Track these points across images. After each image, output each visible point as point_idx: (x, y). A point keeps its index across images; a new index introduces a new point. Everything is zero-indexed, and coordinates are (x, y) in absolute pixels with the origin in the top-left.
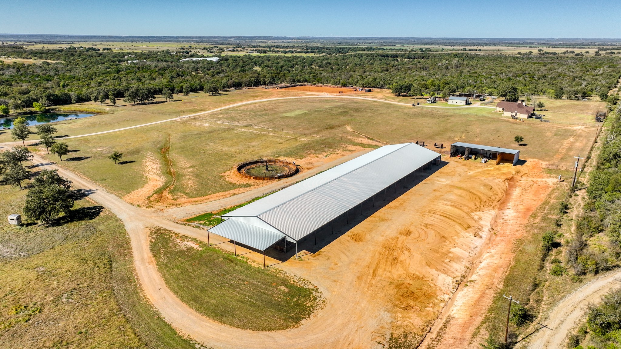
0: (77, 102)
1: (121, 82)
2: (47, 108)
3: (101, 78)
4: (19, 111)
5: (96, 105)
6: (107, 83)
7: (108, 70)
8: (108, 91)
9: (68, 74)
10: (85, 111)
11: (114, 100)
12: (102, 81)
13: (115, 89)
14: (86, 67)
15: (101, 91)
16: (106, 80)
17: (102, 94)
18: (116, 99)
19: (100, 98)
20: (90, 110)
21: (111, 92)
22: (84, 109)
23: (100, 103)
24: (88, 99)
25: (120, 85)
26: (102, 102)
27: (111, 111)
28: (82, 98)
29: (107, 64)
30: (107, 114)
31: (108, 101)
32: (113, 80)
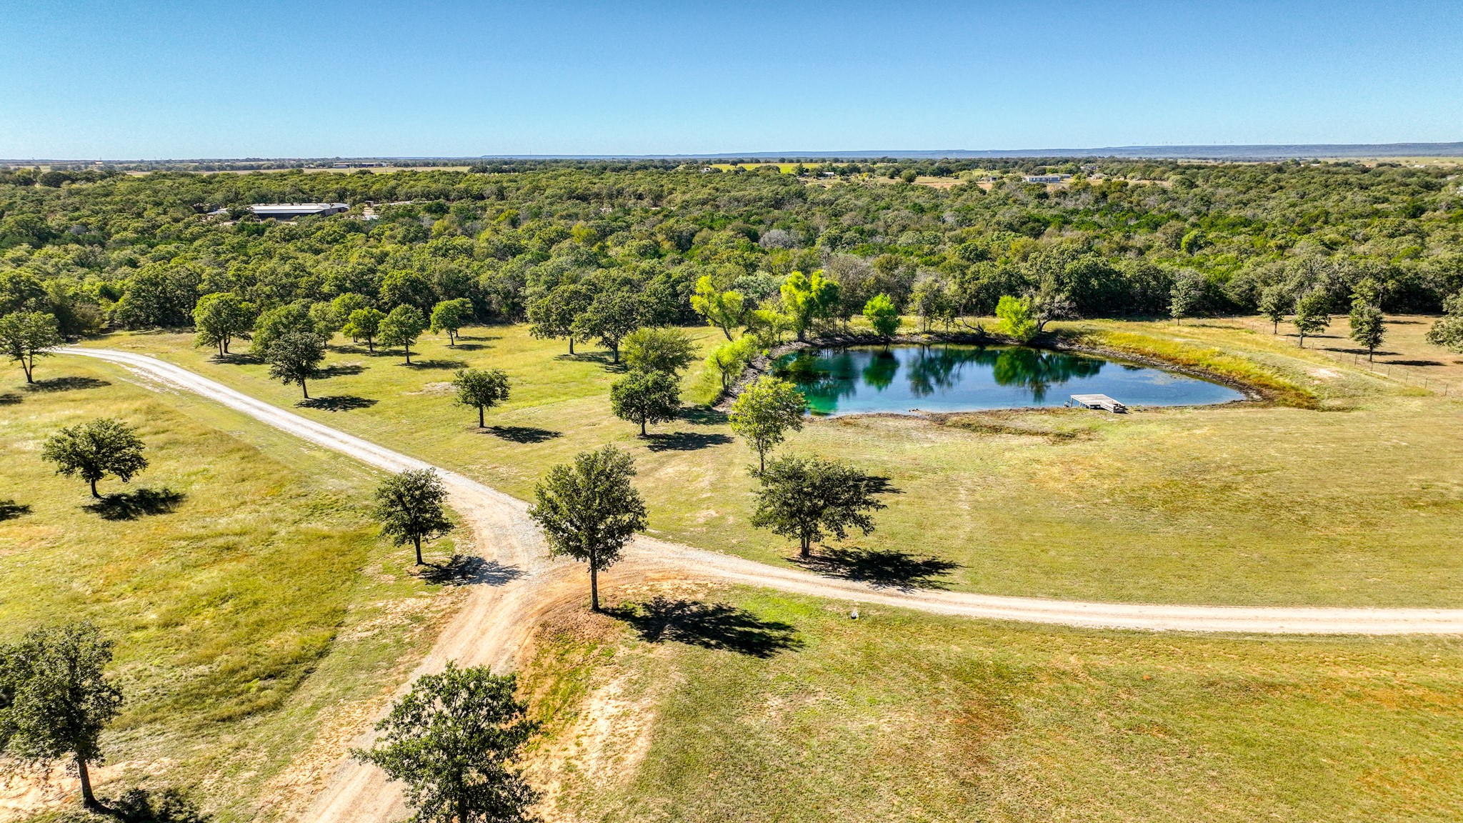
0: (1192, 311)
1: (1422, 244)
2: (1050, 326)
3: (1341, 228)
4: (939, 326)
5: (1272, 339)
6: (1361, 249)
7: (1379, 206)
8: (1355, 278)
9: (1233, 214)
10: (1202, 366)
11: (1376, 326)
12: (1343, 240)
13: (1395, 273)
14: (1302, 197)
15: (1323, 276)
16: (1359, 237)
17: (1319, 290)
18: (1386, 317)
19: (1298, 307)
20: (1224, 365)
21: (1370, 282)
22: (1199, 354)
23: (1295, 329)
24: (1247, 306)
25: (1416, 255)
26: (1305, 327)
27: (1342, 389)
28: (1222, 297)
29: (1378, 191)
30: (1311, 404)
31: (1340, 325)
32: (1392, 236)
